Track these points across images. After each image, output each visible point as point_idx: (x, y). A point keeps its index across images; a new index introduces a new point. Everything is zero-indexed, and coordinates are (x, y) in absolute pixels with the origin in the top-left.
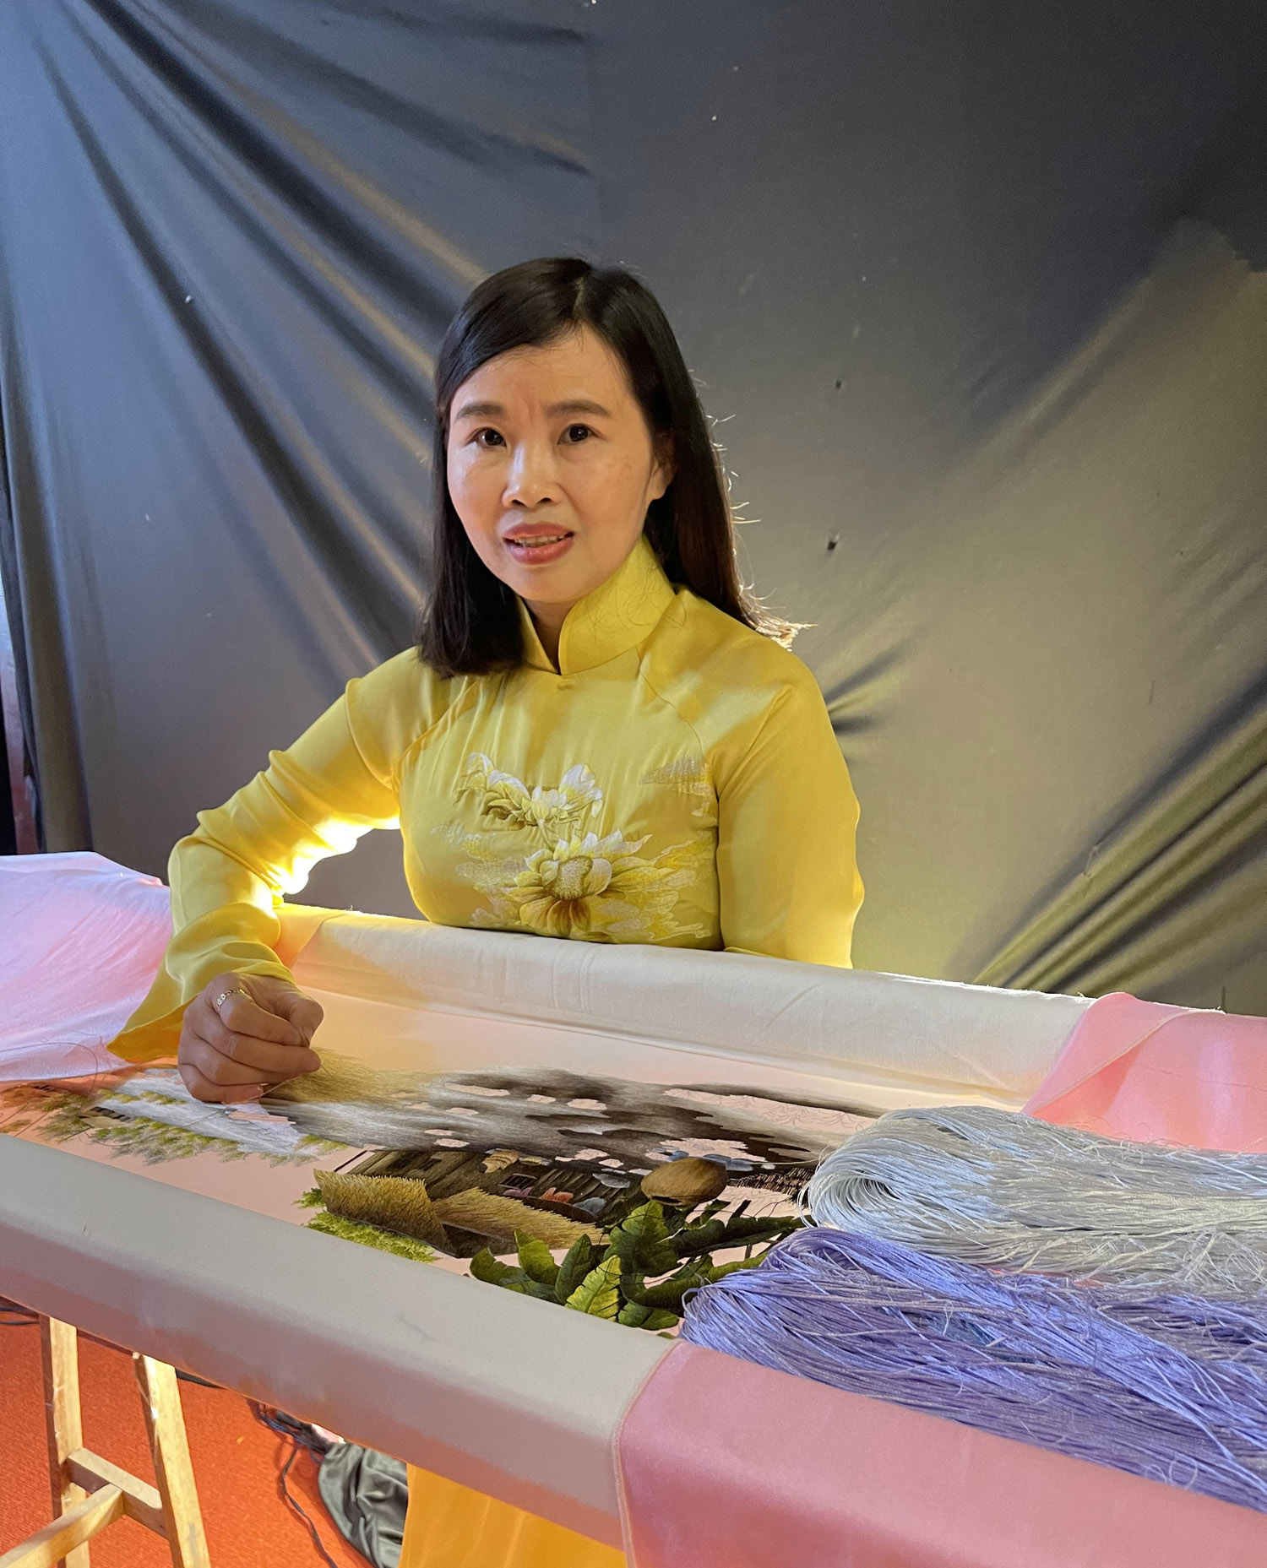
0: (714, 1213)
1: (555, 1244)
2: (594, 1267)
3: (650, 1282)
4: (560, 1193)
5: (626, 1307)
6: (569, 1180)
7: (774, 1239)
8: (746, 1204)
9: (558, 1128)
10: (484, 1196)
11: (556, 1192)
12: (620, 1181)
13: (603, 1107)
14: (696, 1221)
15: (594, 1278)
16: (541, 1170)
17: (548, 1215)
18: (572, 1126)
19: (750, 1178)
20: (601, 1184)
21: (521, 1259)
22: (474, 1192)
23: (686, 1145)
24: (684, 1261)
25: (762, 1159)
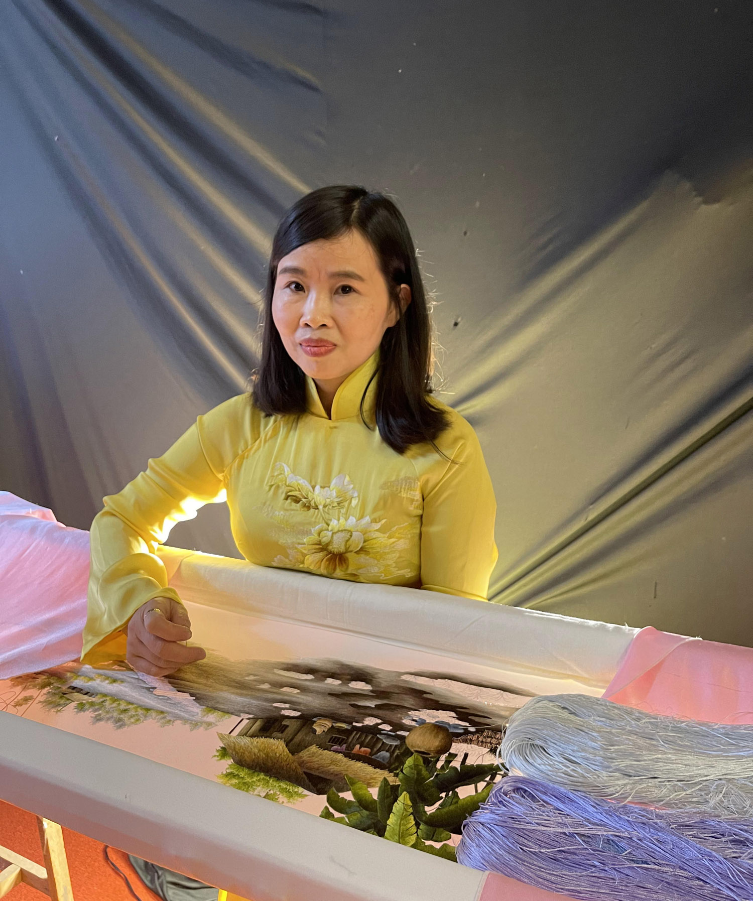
0: (450, 762)
1: (369, 785)
2: (395, 800)
3: (430, 810)
4: (363, 749)
5: (420, 827)
6: (365, 739)
7: (488, 779)
8: (466, 755)
9: (349, 703)
10: (320, 751)
11: (360, 748)
12: (394, 740)
13: (369, 687)
14: (442, 767)
15: (398, 806)
16: (347, 732)
17: (359, 764)
18: (357, 701)
19: (463, 737)
20: (383, 742)
21: (354, 795)
22: (314, 748)
23: (423, 714)
24: (443, 795)
25: (467, 724)
